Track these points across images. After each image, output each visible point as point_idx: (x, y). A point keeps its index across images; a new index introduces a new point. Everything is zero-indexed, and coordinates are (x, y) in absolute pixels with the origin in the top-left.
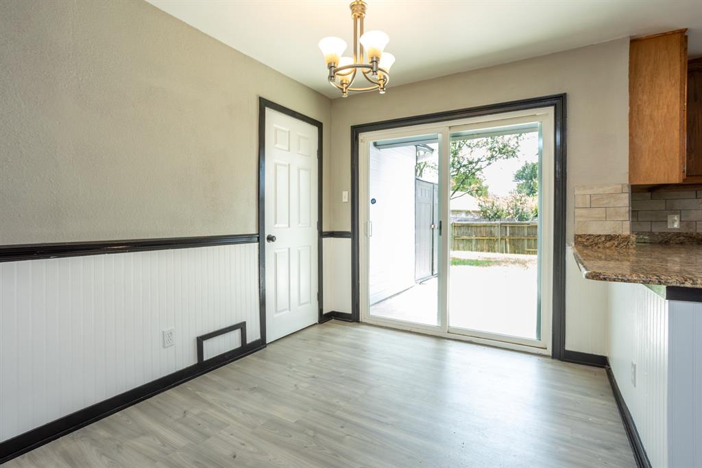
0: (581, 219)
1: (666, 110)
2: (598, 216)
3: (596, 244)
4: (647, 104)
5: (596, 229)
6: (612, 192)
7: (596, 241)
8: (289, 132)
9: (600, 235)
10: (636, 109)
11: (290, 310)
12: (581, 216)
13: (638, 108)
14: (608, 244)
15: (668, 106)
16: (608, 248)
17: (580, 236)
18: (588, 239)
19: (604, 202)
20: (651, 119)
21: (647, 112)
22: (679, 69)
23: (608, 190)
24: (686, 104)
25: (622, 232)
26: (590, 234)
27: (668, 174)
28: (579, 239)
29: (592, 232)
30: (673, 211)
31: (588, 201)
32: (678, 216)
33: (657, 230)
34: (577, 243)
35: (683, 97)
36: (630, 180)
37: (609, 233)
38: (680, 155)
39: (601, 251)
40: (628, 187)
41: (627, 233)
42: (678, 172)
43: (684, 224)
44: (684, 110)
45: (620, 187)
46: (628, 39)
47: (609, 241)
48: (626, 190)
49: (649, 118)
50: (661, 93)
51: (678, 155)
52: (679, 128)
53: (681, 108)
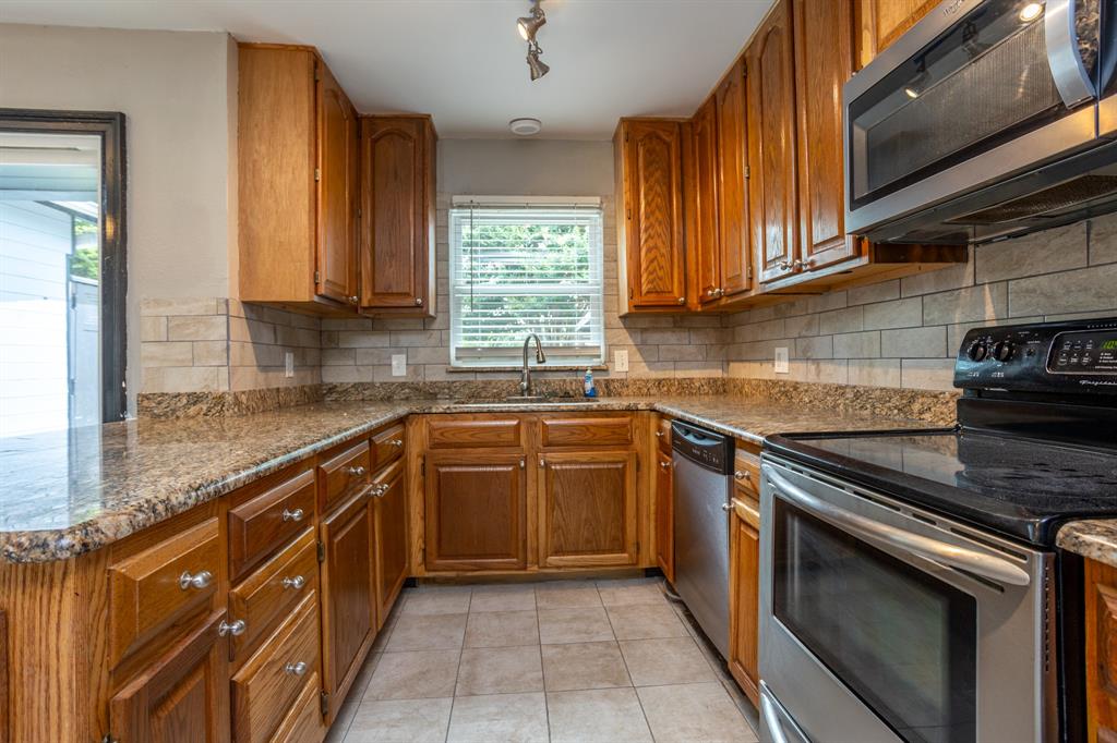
0: (151, 364)
1: (290, 176)
2: (180, 358)
3: (174, 411)
4: (266, 160)
5: (181, 382)
6: (202, 312)
7: (173, 407)
9: (179, 395)
10: (251, 166)
12: (152, 358)
13: (254, 166)
14: (192, 410)
15: (293, 169)
16: (193, 417)
17: (146, 397)
18: (159, 403)
19: (188, 332)
20: (272, 187)
21: (266, 175)
22: (306, 109)
23: (196, 308)
24: (319, 171)
25: (216, 385)
26: (165, 392)
27: (295, 286)
28: (145, 403)
29: (170, 388)
30: (399, 349)
31: (163, 329)
32: (404, 356)
33: (378, 380)
34: (142, 410)
35: (313, 158)
36: (241, 293)
37: (197, 388)
38: (310, 253)
39: (181, 423)
40: (227, 305)
41: (225, 388)
42: (307, 282)
43: (412, 368)
44: (317, 181)
45: (214, 303)
46: (225, 38)
47: (195, 403)
48: (223, 309)
49: (268, 185)
50: (285, 146)
51: (307, 252)
52: (307, 209)
53: (309, 175)
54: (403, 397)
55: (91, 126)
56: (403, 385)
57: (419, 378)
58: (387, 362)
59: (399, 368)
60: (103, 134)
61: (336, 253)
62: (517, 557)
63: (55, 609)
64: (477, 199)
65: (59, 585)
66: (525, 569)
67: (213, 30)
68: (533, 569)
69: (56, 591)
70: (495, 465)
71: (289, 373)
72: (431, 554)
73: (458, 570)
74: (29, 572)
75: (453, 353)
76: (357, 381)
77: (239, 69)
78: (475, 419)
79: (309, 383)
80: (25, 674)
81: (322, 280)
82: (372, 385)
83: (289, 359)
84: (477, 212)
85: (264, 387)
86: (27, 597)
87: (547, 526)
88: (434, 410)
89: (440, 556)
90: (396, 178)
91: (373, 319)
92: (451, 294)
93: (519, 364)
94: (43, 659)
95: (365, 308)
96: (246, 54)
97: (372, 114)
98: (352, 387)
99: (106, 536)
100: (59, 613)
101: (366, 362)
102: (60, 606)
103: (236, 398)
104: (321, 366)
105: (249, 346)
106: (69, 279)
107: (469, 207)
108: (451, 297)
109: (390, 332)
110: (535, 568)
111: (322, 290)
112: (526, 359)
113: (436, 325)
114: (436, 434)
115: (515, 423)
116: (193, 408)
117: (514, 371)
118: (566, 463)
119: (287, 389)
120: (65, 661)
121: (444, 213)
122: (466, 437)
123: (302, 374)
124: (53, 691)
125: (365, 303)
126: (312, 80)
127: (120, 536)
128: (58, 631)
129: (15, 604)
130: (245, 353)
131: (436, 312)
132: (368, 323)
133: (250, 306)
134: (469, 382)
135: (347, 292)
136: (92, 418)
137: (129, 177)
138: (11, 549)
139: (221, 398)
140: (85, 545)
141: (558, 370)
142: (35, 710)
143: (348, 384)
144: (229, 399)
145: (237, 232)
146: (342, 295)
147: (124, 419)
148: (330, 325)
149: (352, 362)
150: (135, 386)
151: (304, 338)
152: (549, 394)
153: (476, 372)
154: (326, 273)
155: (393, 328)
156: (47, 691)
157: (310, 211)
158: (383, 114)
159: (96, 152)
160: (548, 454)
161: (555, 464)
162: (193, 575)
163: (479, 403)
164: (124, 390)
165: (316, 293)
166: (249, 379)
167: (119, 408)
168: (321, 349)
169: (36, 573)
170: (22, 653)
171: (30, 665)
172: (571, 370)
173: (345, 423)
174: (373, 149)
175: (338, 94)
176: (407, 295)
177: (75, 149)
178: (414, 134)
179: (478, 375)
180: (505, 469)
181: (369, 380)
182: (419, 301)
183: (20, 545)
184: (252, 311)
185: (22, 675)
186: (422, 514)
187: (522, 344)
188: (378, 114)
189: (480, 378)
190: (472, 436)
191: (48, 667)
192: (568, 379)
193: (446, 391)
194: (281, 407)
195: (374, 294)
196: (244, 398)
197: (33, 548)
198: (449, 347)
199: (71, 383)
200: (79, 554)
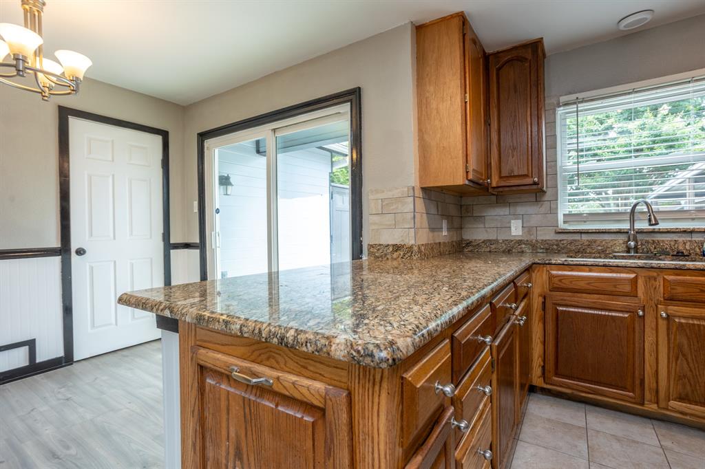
0: (374, 227)
1: (449, 102)
2: (389, 223)
3: (386, 255)
4: (433, 96)
5: (390, 237)
6: (399, 195)
7: (385, 252)
8: (113, 141)
9: (388, 245)
10: (425, 101)
11: (116, 324)
12: (374, 224)
13: (426, 101)
14: (395, 255)
15: (451, 97)
16: (395, 259)
17: (372, 246)
18: (378, 250)
19: (392, 207)
20: (437, 112)
21: (434, 105)
22: (458, 56)
23: (396, 193)
24: (468, 95)
25: (407, 240)
26: (381, 243)
27: (454, 174)
28: (372, 250)
29: (384, 242)
30: (516, 217)
31: (380, 207)
32: (520, 221)
33: (501, 237)
34: (370, 254)
35: (463, 87)
36: (420, 183)
37: (398, 242)
38: (463, 152)
39: (389, 262)
40: (414, 191)
41: (412, 242)
42: (461, 172)
43: (526, 230)
44: (466, 102)
45: (406, 189)
46: (410, 26)
47: (396, 251)
48: (411, 193)
49: (435, 111)
50: (445, 83)
51: (461, 152)
52: (460, 122)
53: (461, 99)
54: (519, 250)
55: (346, 98)
56: (520, 242)
57: (532, 237)
58: (508, 225)
59: (516, 230)
60: (351, 101)
61: (478, 150)
62: (633, 391)
63: (376, 400)
64: (581, 96)
65: (378, 384)
66: (643, 404)
67: (403, 24)
68: (652, 407)
69: (377, 388)
70: (610, 310)
71: (445, 233)
72: (550, 372)
73: (573, 389)
74: (361, 370)
75: (561, 218)
76: (486, 238)
77: (417, 43)
78: (590, 271)
79: (455, 239)
80: (361, 437)
81: (470, 169)
82: (497, 241)
83: (445, 224)
84: (581, 106)
85: (432, 242)
86: (361, 387)
87: (669, 372)
88: (553, 262)
89: (557, 374)
90: (515, 92)
91: (497, 195)
92: (558, 173)
93: (625, 226)
94: (370, 432)
95: (494, 188)
96: (421, 31)
97: (496, 50)
98: (483, 242)
99: (403, 354)
100: (379, 404)
101: (493, 225)
102: (379, 399)
103: (419, 248)
104: (461, 228)
105: (425, 215)
106: (330, 185)
107: (575, 103)
108: (558, 175)
109: (509, 205)
110: (654, 407)
111: (471, 177)
112: (632, 221)
113: (547, 197)
114: (556, 280)
115: (633, 276)
116: (396, 254)
117: (619, 232)
118: (693, 318)
119: (444, 243)
120: (382, 438)
121: (551, 112)
122: (582, 285)
123: (451, 233)
124: (376, 455)
125: (494, 184)
126: (461, 34)
127: (409, 354)
128: (378, 415)
129: (355, 388)
130: (423, 220)
131: (547, 187)
132: (494, 198)
133: (424, 189)
134: (575, 240)
135: (483, 177)
136: (346, 257)
137: (362, 122)
138: (354, 354)
139: (411, 247)
140: (394, 360)
141: (668, 232)
142: (366, 463)
143: (479, 240)
144: (416, 249)
145: (417, 144)
146: (481, 179)
147: (361, 258)
148: (467, 201)
149: (482, 226)
150: (367, 240)
151: (453, 210)
152: (659, 252)
153: (581, 233)
154: (472, 165)
155: (511, 201)
156: (373, 454)
157: (462, 124)
158: (505, 48)
159: (348, 112)
160: (669, 307)
161: (679, 317)
162: (444, 385)
163: (586, 257)
164: (361, 242)
165: (467, 179)
166: (425, 237)
167: (359, 252)
168: (461, 217)
169: (366, 372)
170: (359, 422)
171: (363, 432)
172: (685, 232)
173: (501, 270)
174: (498, 75)
175: (475, 41)
176: (526, 176)
177: (339, 113)
178: (529, 56)
179: (583, 235)
180: (621, 315)
181: (494, 238)
182: (536, 179)
183: (358, 352)
184: (425, 193)
185: (359, 437)
186: (542, 339)
187: (629, 209)
188: (500, 49)
189: (585, 237)
190: (588, 284)
191: (373, 438)
192: (681, 240)
193: (555, 247)
194: (441, 255)
195: (501, 177)
196: (423, 248)
197: (366, 356)
198: (557, 213)
199: (331, 237)
200: (391, 366)
